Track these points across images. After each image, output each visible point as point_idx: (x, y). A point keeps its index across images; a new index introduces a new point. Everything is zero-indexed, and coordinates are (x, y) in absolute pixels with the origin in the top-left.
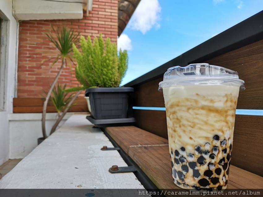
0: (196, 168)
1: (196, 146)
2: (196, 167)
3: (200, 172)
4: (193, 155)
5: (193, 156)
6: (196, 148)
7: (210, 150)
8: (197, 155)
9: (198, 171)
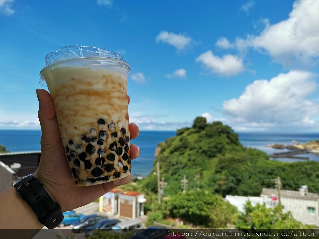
0: (87, 159)
1: (82, 135)
2: (86, 157)
3: (91, 162)
4: (81, 145)
5: (81, 147)
6: (82, 137)
7: (97, 135)
8: (85, 145)
9: (89, 161)
